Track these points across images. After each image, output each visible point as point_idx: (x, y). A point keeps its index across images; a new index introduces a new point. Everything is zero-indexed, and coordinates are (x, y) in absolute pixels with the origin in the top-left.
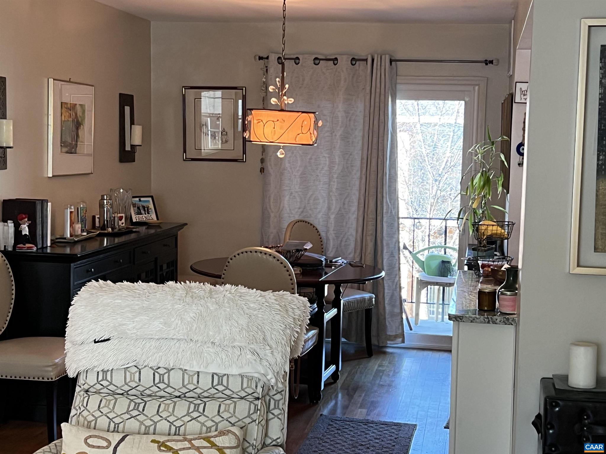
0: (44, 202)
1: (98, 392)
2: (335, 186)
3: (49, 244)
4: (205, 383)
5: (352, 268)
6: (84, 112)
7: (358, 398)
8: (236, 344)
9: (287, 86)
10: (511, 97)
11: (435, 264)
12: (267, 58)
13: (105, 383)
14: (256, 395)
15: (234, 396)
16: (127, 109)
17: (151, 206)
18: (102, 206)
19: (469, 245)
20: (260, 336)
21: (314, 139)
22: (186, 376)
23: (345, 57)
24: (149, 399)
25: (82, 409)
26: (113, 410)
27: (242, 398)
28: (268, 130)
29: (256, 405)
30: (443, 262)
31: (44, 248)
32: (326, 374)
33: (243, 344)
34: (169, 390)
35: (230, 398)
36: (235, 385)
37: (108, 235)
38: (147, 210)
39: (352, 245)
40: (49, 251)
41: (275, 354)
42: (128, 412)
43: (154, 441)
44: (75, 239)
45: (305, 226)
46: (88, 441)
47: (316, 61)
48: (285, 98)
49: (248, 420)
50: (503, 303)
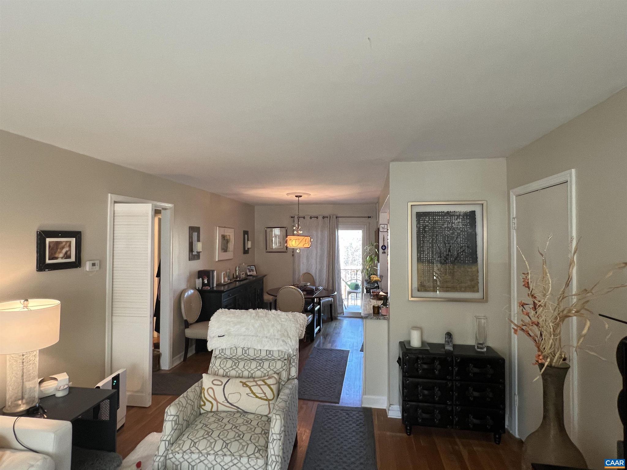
0: (213, 271)
1: (220, 358)
2: (318, 260)
3: (215, 286)
4: (263, 354)
5: (325, 291)
6: (230, 237)
7: (329, 339)
8: (276, 337)
9: (300, 227)
10: (379, 229)
11: (354, 286)
12: (294, 217)
13: (223, 354)
14: (285, 358)
15: (276, 359)
16: (246, 236)
17: (254, 269)
18: (236, 270)
19: (366, 280)
20: (286, 334)
21: (310, 245)
22: (256, 351)
23: (321, 216)
24: (241, 360)
25: (213, 365)
26: (225, 366)
27: (279, 360)
28: (294, 243)
29: (285, 363)
30: (356, 285)
31: (213, 287)
32: (316, 330)
33: (279, 337)
34: (249, 357)
35: (274, 360)
36: (276, 355)
37: (238, 281)
38: (253, 271)
39: (325, 281)
40: (215, 289)
41: (292, 341)
42: (231, 367)
43: (241, 382)
44: (225, 283)
45: (308, 276)
46: (214, 382)
47: (311, 218)
48: (299, 231)
49: (281, 370)
50: (383, 311)
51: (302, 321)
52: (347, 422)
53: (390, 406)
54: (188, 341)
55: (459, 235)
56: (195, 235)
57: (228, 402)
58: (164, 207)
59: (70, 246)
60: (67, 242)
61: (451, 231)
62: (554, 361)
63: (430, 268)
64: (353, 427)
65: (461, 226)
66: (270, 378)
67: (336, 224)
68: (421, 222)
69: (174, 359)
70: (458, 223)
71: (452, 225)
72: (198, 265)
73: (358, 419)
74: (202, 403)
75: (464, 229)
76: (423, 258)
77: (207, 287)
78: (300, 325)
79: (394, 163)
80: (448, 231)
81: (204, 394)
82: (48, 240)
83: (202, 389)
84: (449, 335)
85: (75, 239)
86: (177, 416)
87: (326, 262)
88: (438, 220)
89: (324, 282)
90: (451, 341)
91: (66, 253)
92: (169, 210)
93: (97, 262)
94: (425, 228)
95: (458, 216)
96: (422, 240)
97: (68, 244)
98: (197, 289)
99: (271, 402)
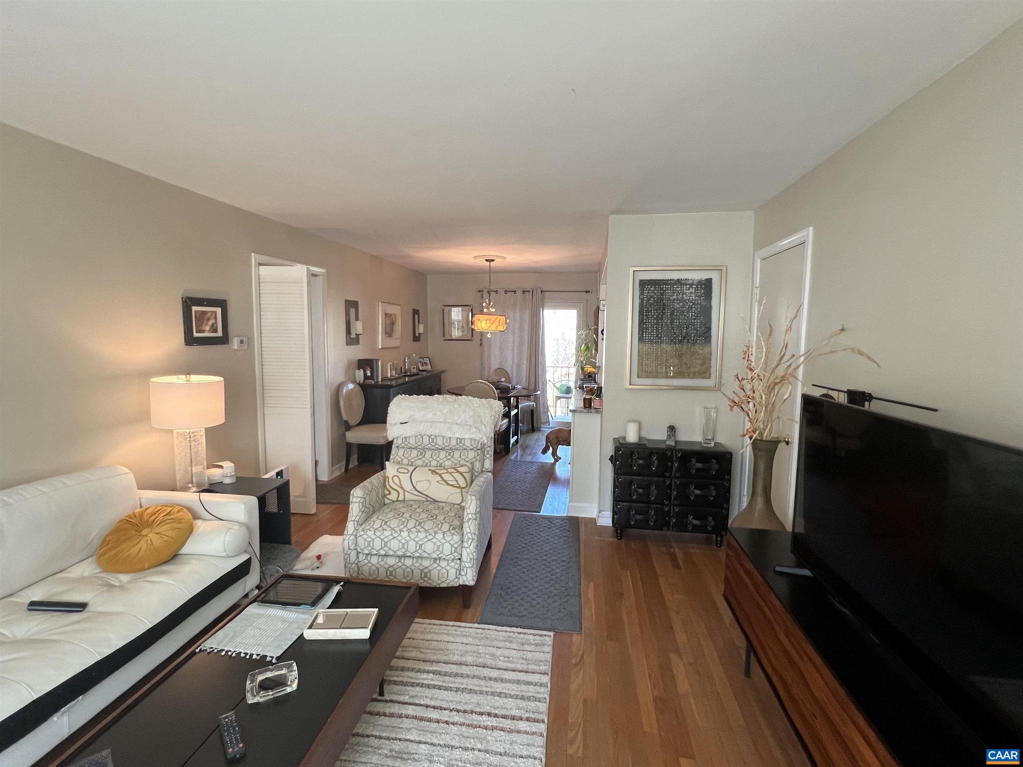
0: (377, 360)
1: (403, 447)
2: (516, 351)
3: (380, 380)
4: (454, 442)
5: (524, 390)
6: (396, 318)
7: (528, 451)
8: (468, 424)
9: (492, 303)
10: (598, 308)
11: (564, 389)
12: (483, 291)
13: (406, 443)
14: (478, 448)
15: (468, 448)
16: (416, 316)
17: (428, 362)
18: (405, 362)
19: (580, 378)
20: (479, 420)
21: (505, 329)
22: (444, 440)
23: (520, 290)
24: (427, 450)
25: (396, 455)
26: (410, 456)
27: (471, 449)
28: (483, 324)
29: (478, 453)
30: (568, 387)
31: (378, 382)
32: (513, 440)
33: (471, 423)
34: (436, 446)
35: (465, 449)
36: (468, 443)
37: (408, 376)
38: (426, 364)
39: (524, 379)
40: (380, 383)
41: (486, 428)
42: (417, 457)
43: (429, 470)
44: (393, 378)
45: (501, 371)
46: (400, 470)
47: (506, 292)
48: (491, 309)
49: (474, 460)
50: (595, 403)
51: (497, 409)
52: (549, 528)
53: (600, 512)
54: (349, 446)
55: (690, 308)
56: (352, 311)
57: (416, 490)
58: (315, 273)
59: (216, 318)
60: (212, 312)
61: (681, 304)
62: (765, 435)
63: (653, 349)
64: (556, 533)
65: (694, 298)
66: (461, 466)
67: (541, 300)
68: (645, 292)
69: (333, 468)
70: (690, 294)
71: (682, 295)
72: (358, 352)
73: (562, 526)
74: (387, 492)
75: (698, 302)
76: (646, 337)
77: (370, 381)
78: (496, 412)
79: (615, 216)
80: (678, 304)
81: (388, 482)
82: (194, 309)
83: (385, 478)
84: (672, 429)
85: (220, 308)
86: (364, 498)
87: (526, 354)
88: (666, 290)
89: (524, 383)
90: (674, 436)
91: (213, 325)
92: (321, 277)
93: (245, 339)
94: (649, 300)
95: (691, 285)
96: (646, 315)
97: (214, 315)
98: (358, 382)
99: (463, 490)
